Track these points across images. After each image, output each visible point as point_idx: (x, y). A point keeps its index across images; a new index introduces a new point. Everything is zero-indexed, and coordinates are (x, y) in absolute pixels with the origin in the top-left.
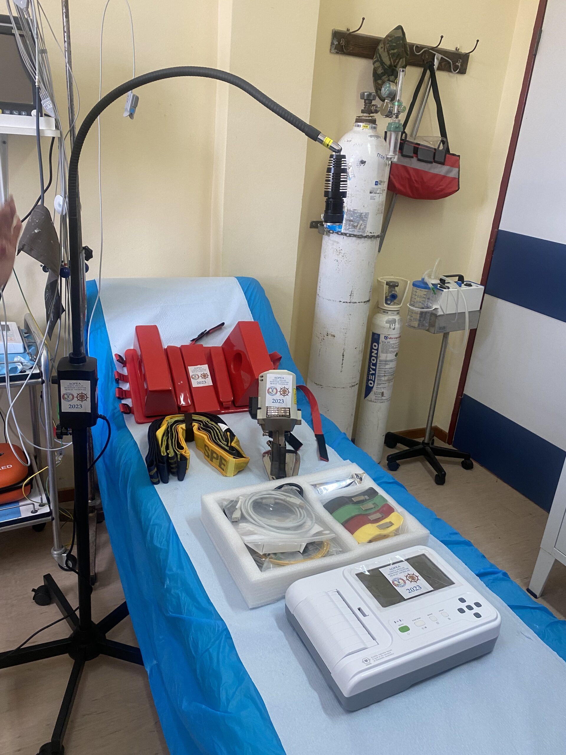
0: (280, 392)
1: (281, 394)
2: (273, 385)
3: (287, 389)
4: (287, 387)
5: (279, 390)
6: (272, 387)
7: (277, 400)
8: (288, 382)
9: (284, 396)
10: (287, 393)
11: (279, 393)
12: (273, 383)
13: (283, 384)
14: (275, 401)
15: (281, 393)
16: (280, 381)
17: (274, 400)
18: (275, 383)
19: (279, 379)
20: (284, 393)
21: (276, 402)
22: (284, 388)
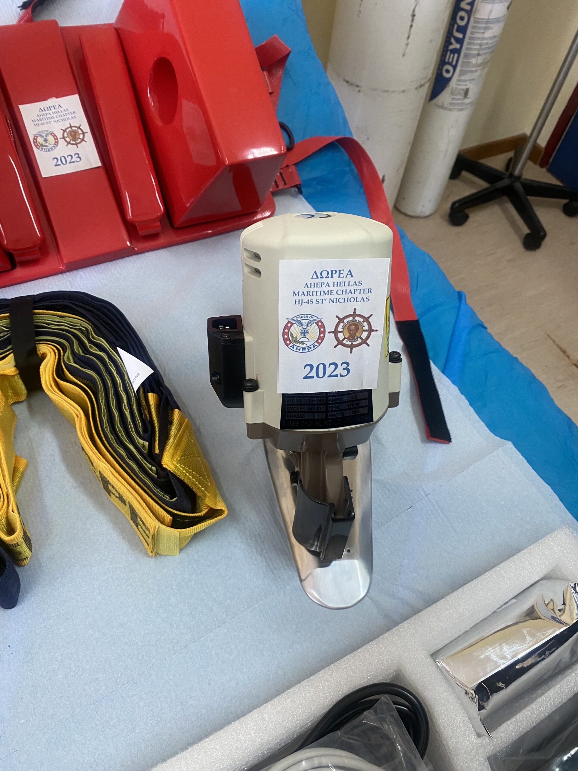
0: (335, 332)
1: (340, 343)
2: (306, 309)
3: (367, 320)
4: (363, 309)
5: (330, 327)
6: (305, 316)
7: (321, 368)
8: (370, 291)
9: (352, 347)
10: (364, 335)
11: (330, 338)
12: (305, 299)
13: (349, 300)
14: (313, 373)
15: (341, 336)
16: (335, 289)
17: (312, 366)
18: (314, 298)
19: (330, 281)
20: (352, 338)
21: (321, 374)
22: (354, 315)
